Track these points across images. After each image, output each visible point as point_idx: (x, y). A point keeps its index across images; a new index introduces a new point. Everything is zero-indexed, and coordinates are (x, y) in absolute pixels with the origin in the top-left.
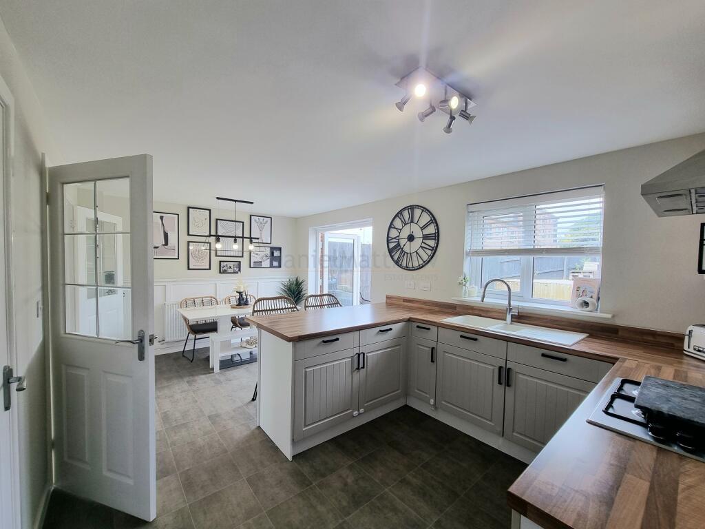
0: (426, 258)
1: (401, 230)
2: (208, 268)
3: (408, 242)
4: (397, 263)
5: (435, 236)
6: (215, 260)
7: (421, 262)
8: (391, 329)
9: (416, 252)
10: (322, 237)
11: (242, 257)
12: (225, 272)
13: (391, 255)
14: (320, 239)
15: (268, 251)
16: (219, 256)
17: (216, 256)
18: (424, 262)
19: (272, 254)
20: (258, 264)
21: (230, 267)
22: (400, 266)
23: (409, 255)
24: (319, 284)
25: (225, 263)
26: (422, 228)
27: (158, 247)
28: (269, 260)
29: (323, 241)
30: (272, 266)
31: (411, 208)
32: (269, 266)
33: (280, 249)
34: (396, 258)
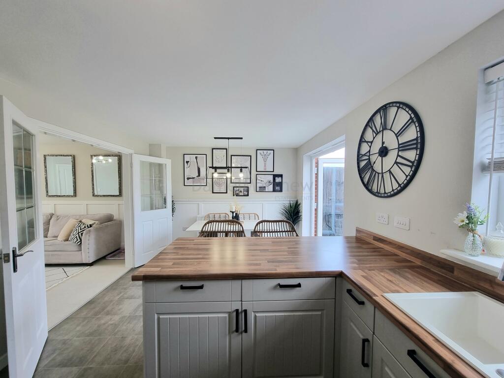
0: (402, 178)
1: (372, 142)
2: (225, 192)
3: (380, 158)
4: (366, 186)
5: (416, 144)
6: (230, 186)
7: (396, 186)
8: (299, 285)
9: (390, 171)
10: (317, 163)
11: (250, 183)
12: (237, 195)
13: (361, 177)
14: (314, 165)
15: (271, 178)
16: (233, 183)
17: (231, 183)
18: (400, 185)
19: (274, 179)
20: (262, 189)
21: (241, 192)
22: (370, 191)
23: (380, 176)
24: (314, 207)
25: (237, 188)
26: (397, 135)
27: (194, 178)
28: (272, 185)
29: (317, 166)
30: (274, 191)
31: (384, 109)
32: (272, 190)
33: (281, 176)
34: (366, 180)
